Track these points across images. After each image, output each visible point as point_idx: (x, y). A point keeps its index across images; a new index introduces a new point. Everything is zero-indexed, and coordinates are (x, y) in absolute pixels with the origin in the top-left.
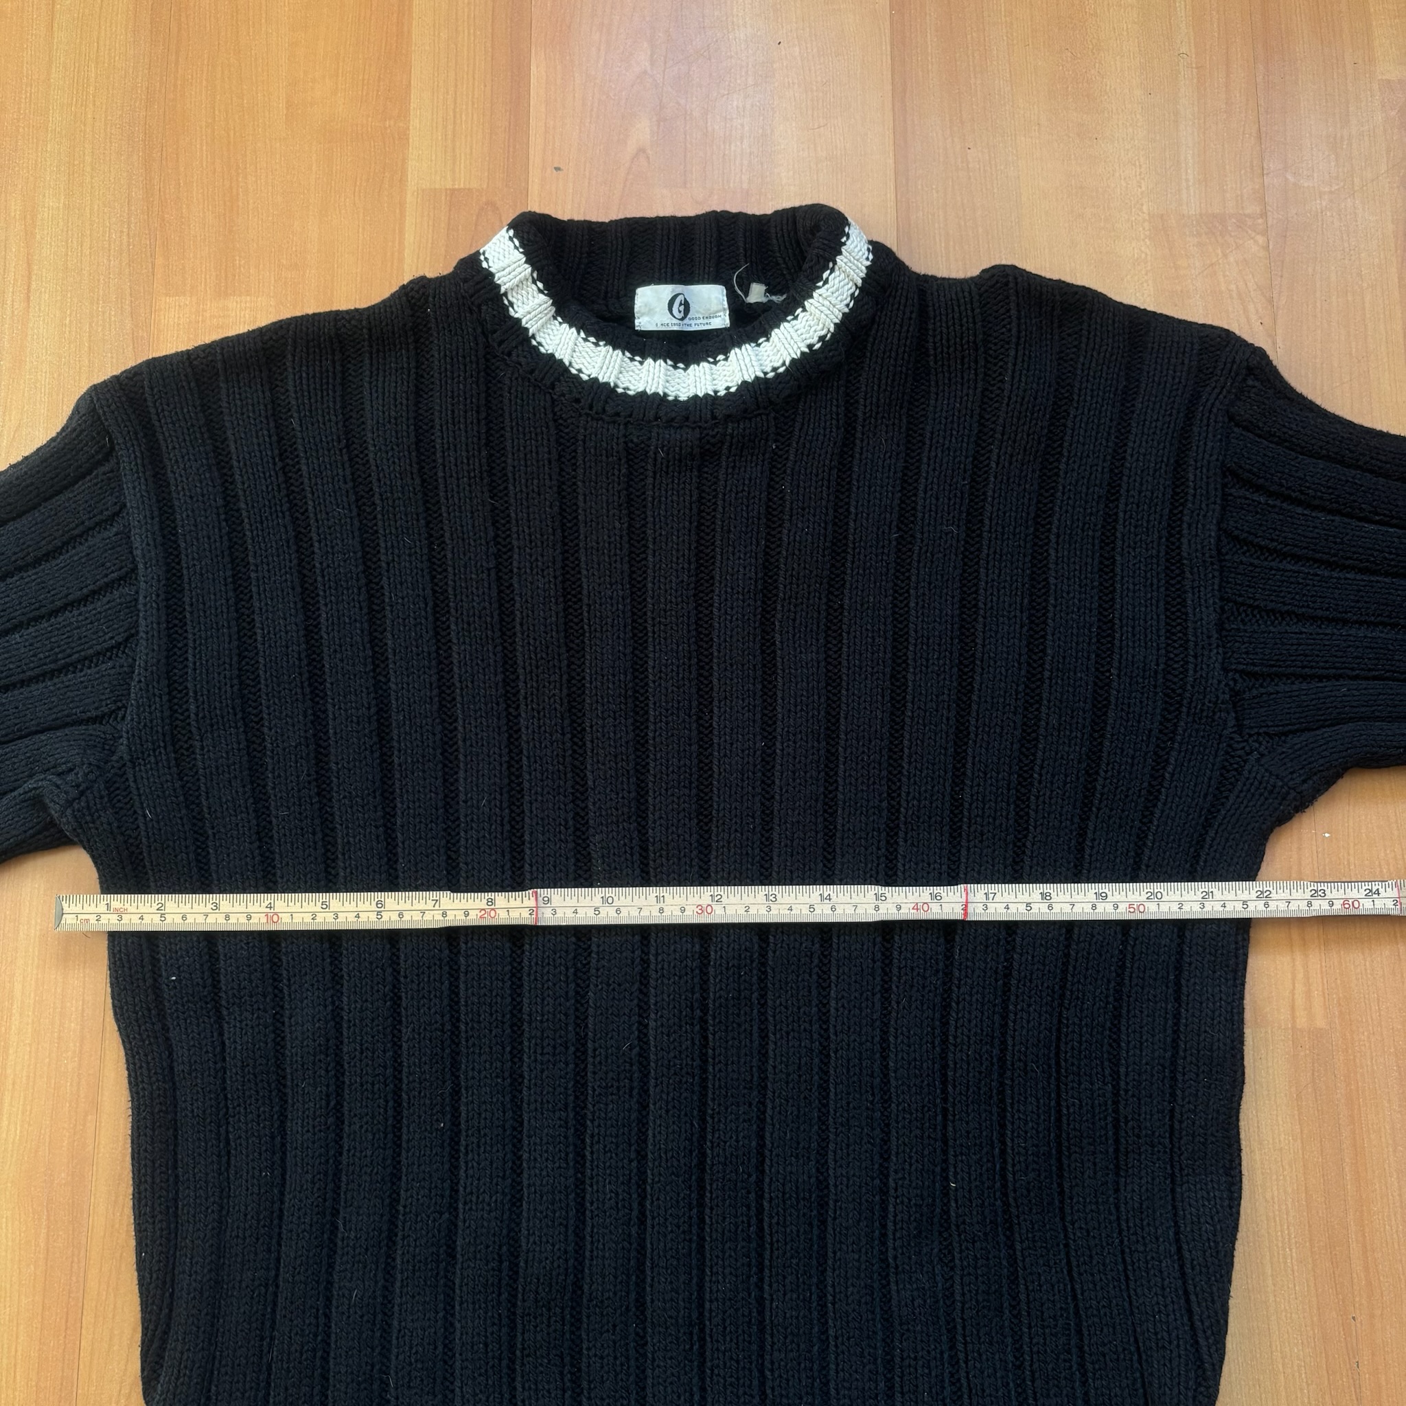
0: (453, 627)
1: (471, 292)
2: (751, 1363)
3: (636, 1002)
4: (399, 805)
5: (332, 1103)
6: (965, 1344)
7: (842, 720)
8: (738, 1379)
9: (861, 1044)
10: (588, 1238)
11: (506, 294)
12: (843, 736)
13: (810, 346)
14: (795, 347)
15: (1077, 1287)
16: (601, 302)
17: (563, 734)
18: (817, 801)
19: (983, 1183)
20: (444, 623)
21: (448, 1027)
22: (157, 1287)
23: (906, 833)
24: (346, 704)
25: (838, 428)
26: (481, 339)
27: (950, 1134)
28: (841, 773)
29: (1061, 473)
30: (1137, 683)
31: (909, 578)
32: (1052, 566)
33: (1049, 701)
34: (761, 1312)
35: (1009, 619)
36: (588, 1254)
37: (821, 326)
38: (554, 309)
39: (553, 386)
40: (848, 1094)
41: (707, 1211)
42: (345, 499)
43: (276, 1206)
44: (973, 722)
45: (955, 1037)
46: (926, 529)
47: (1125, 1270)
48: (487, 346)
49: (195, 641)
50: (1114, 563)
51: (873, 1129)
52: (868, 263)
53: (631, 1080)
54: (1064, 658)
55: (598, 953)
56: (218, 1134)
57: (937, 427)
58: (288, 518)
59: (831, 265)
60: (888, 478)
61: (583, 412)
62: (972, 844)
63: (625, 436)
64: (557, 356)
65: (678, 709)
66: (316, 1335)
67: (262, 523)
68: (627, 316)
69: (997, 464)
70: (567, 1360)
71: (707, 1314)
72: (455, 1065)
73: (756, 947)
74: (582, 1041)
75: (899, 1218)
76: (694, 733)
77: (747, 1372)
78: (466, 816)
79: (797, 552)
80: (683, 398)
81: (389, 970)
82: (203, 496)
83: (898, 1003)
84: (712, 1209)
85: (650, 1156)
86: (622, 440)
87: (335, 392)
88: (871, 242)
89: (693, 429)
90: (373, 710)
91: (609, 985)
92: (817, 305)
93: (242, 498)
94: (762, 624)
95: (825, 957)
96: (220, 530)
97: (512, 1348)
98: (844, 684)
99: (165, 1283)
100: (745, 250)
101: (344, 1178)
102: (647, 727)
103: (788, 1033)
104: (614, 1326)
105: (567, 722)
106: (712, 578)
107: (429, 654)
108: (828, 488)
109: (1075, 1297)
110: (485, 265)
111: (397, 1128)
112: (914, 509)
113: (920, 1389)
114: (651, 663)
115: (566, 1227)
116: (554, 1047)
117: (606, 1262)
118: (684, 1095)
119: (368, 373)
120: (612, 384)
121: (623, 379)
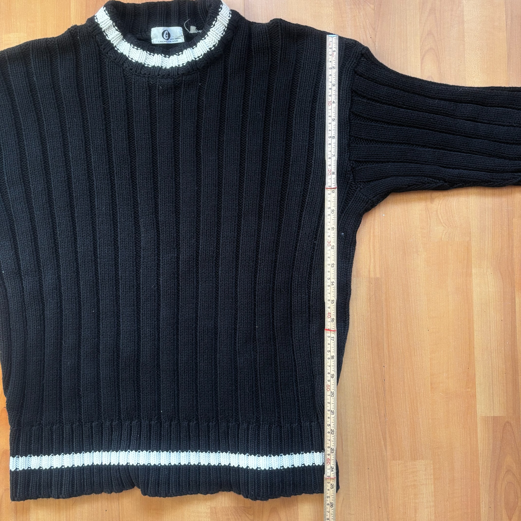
0: (92, 150)
1: (92, 30)
2: (193, 382)
3: (156, 272)
4: (76, 210)
5: (59, 305)
6: (260, 375)
7: (223, 180)
8: (189, 387)
9: (228, 284)
10: (142, 345)
11: (104, 31)
12: (223, 185)
13: (210, 49)
14: (205, 49)
15: (296, 357)
16: (139, 33)
17: (129, 185)
18: (215, 207)
19: (266, 326)
20: (89, 148)
21: (95, 281)
22: (6, 361)
23: (244, 217)
24: (57, 176)
25: (222, 78)
26: (97, 48)
27: (256, 311)
28: (223, 198)
29: (297, 93)
30: (320, 165)
31: (246, 130)
32: (294, 126)
33: (291, 172)
34: (196, 367)
35: (279, 144)
36: (141, 350)
37: (213, 41)
38: (122, 36)
39: (123, 64)
40: (224, 299)
41: (179, 336)
42: (53, 106)
43: (42, 337)
44: (266, 180)
45: (258, 281)
46: (252, 113)
47: (311, 352)
48: (99, 50)
50: (314, 124)
51: (232, 310)
52: (229, 18)
53: (155, 297)
54: (297, 157)
55: (143, 257)
56: (23, 315)
57: (255, 77)
58: (34, 112)
59: (215, 19)
60: (239, 95)
61: (134, 73)
62: (265, 220)
63: (148, 81)
64: (124, 54)
65: (168, 176)
66: (57, 376)
67: (26, 115)
68: (148, 39)
69: (276, 90)
70: (136, 382)
71: (179, 368)
72: (97, 293)
73: (195, 254)
74: (138, 285)
75: (240, 337)
76: (174, 185)
77: (191, 385)
78: (98, 213)
79: (208, 122)
80: (168, 68)
81: (75, 263)
82: (4, 105)
83: (241, 271)
84: (181, 335)
85: (161, 319)
86: (147, 83)
87: (48, 68)
88: (231, 10)
89: (171, 78)
90: (66, 178)
91: (147, 267)
92: (212, 34)
93: (18, 106)
94: (196, 147)
95: (218, 257)
96: (11, 117)
97: (118, 378)
98: (224, 167)
99: (8, 360)
100: (189, 14)
101: (64, 328)
102: (158, 183)
103: (205, 282)
104: (150, 372)
105: (130, 181)
106: (179, 131)
107: (84, 159)
108: (218, 99)
109: (295, 361)
110: (96, 21)
111: (80, 312)
112: (248, 106)
113: (246, 388)
114: (159, 161)
115: (134, 342)
116: (129, 287)
117: (147, 352)
118: (172, 301)
119: (59, 61)
120: (143, 63)
121: (147, 61)
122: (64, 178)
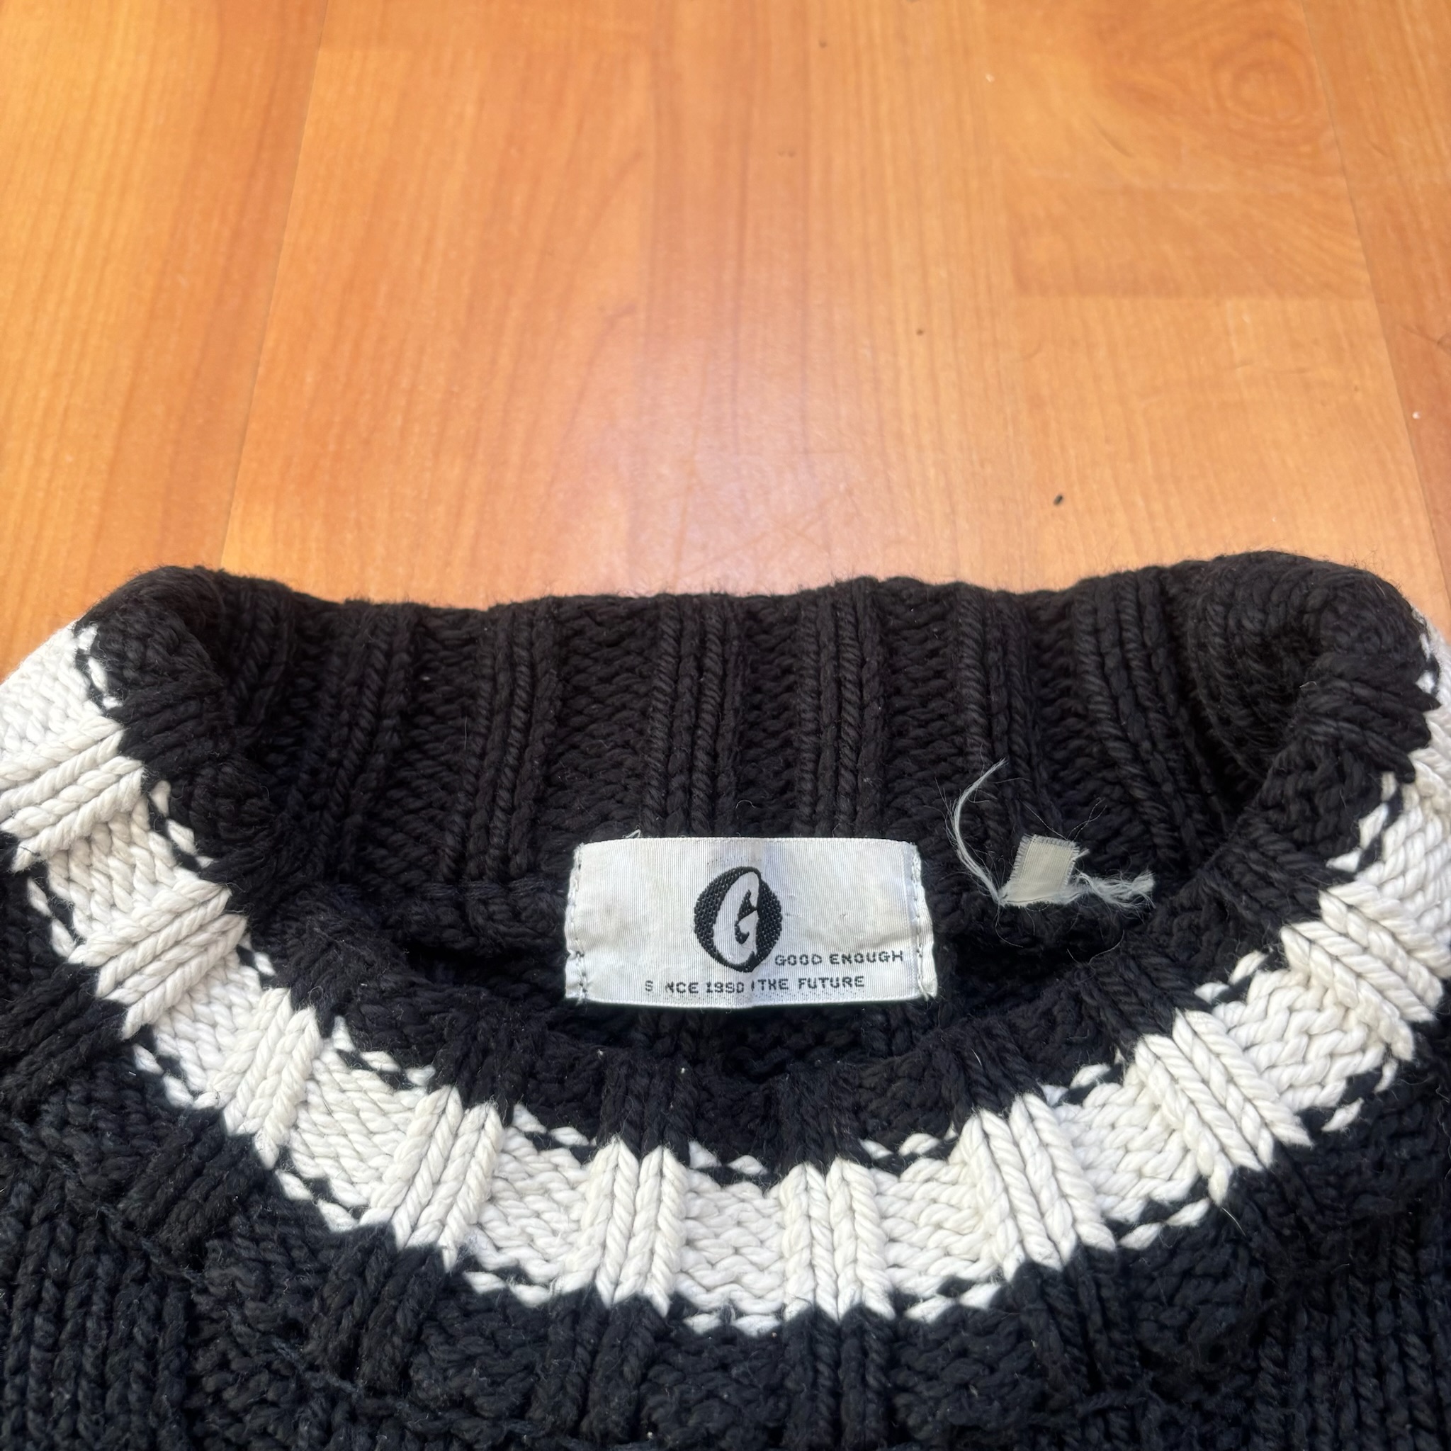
11: (38, 871)
13: (1312, 1118)
14: (1249, 1123)
16: (437, 890)
38: (238, 925)
39: (196, 1257)
59: (1389, 784)
61: (315, 1381)
64: (233, 1121)
80: (756, 1323)
92: (1338, 946)
100: (986, 710)
120: (450, 1256)
121: (499, 1230)
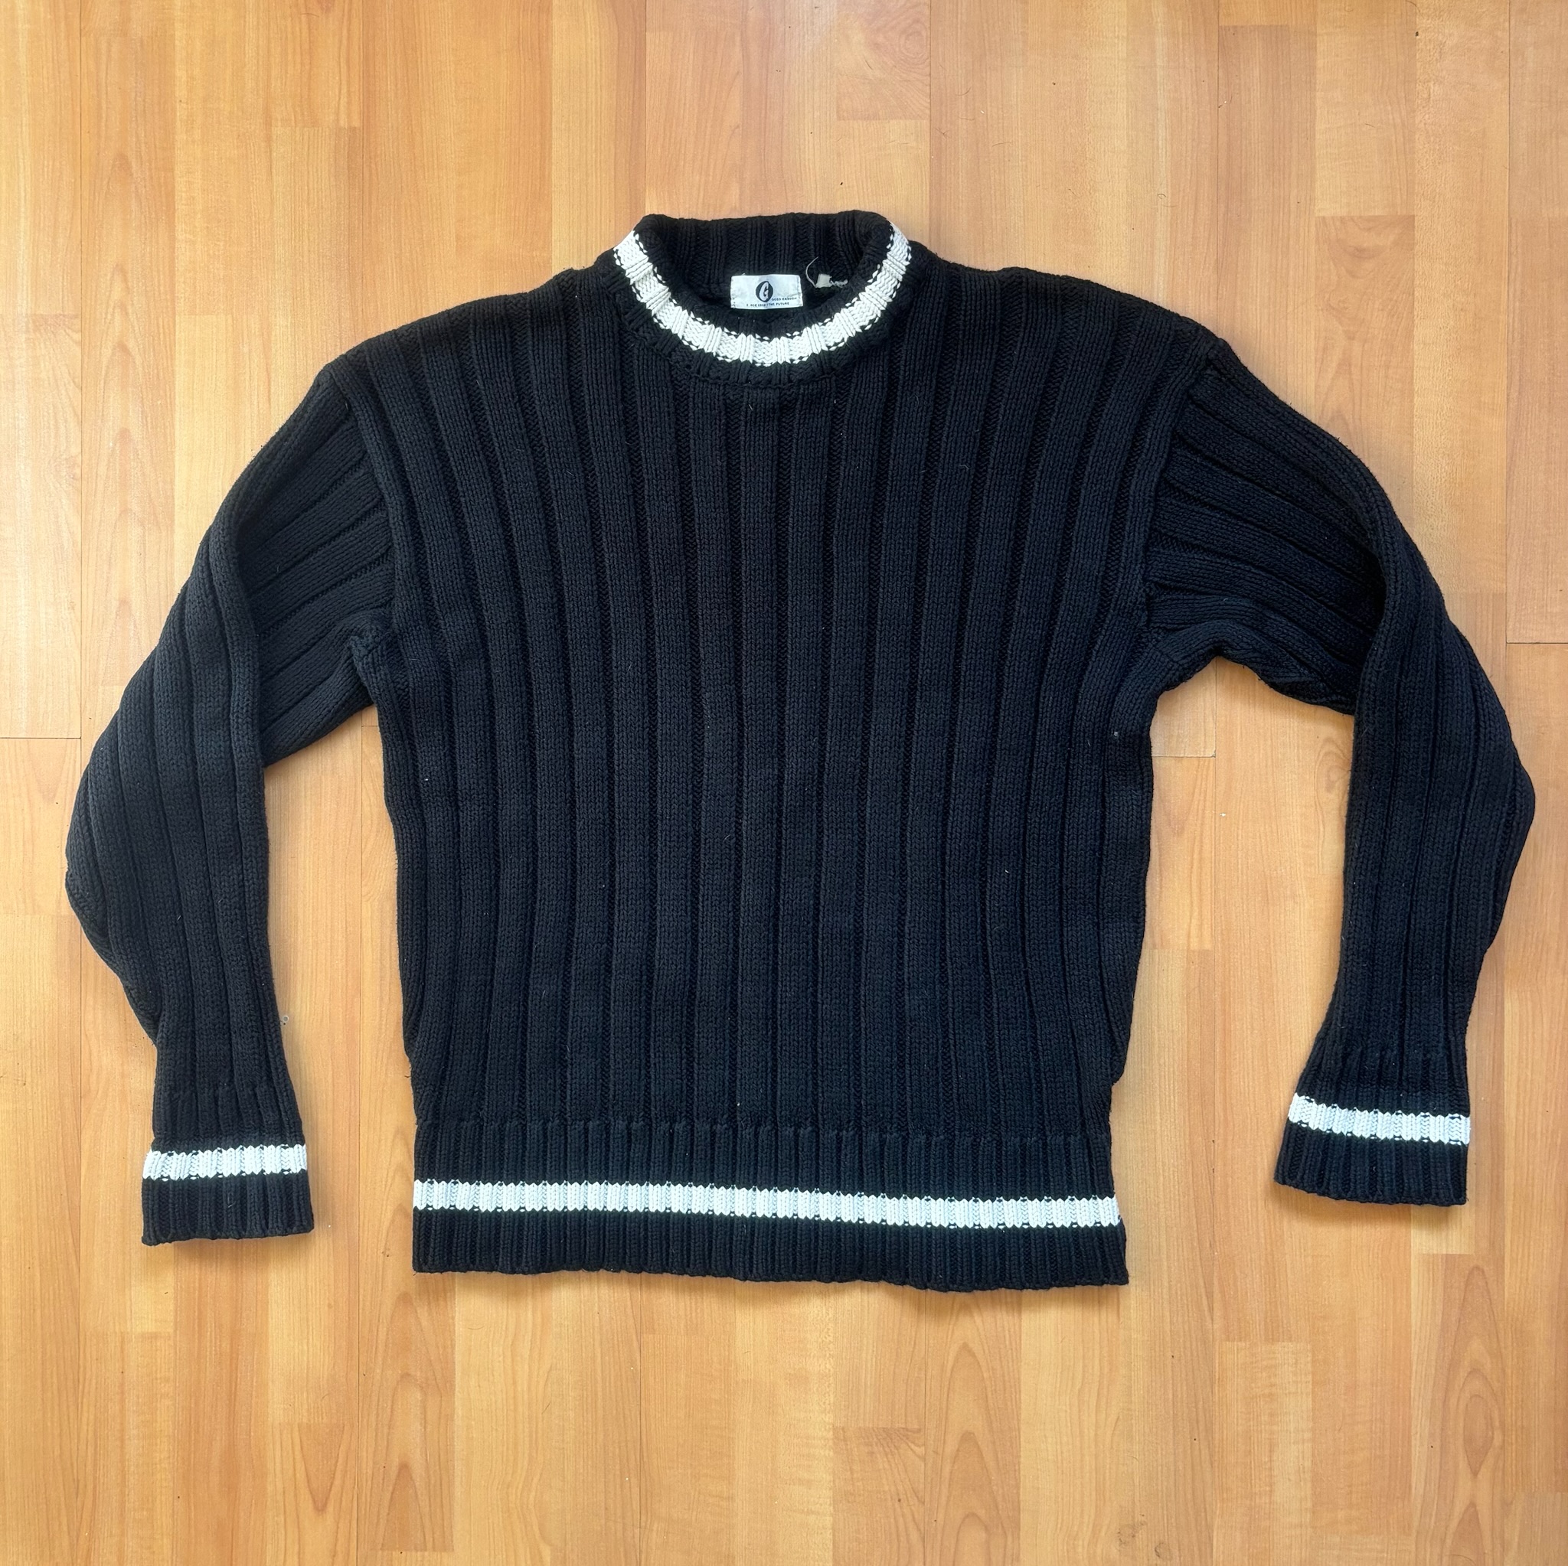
0: (605, 540)
1: (608, 284)
2: (807, 1043)
3: (734, 808)
4: (572, 669)
5: (530, 870)
6: (954, 1034)
7: (879, 611)
8: (798, 1053)
9: (887, 838)
10: (700, 962)
11: (634, 285)
12: (879, 623)
13: (863, 327)
14: (851, 328)
15: (1033, 998)
16: (704, 286)
17: (683, 620)
18: (860, 670)
19: (968, 930)
20: (598, 535)
21: (607, 822)
23: (921, 693)
24: (535, 594)
25: (883, 388)
26: (616, 319)
27: (947, 898)
28: (877, 650)
29: (1051, 424)
31: (932, 503)
32: (1035, 495)
34: (815, 1012)
35: (1001, 535)
36: (699, 972)
37: (871, 312)
38: (670, 294)
39: (670, 355)
40: (878, 870)
41: (780, 945)
42: (521, 441)
43: (492, 935)
45: (951, 834)
46: (946, 466)
47: (1066, 987)
48: (620, 324)
49: (430, 549)
50: (1079, 495)
51: (894, 894)
52: (908, 263)
53: (730, 860)
55: (708, 774)
56: (455, 886)
57: (960, 387)
58: (482, 456)
60: (920, 426)
61: (693, 375)
62: (967, 700)
63: (724, 394)
64: (673, 331)
65: (763, 602)
66: (518, 1018)
67: (463, 460)
68: (726, 298)
69: (1004, 416)
70: (684, 1039)
71: (779, 1012)
72: (612, 847)
73: (816, 771)
74: (697, 833)
75: (911, 953)
76: (775, 621)
77: (804, 1049)
78: (617, 677)
79: (850, 484)
80: (767, 365)
81: (569, 783)
82: (419, 441)
83: (913, 810)
84: (783, 944)
85: (742, 909)
86: (721, 398)
87: (507, 358)
88: (911, 243)
89: (775, 389)
90: (555, 600)
91: (715, 797)
93: (446, 442)
94: (824, 538)
95: (864, 778)
96: (435, 466)
97: (648, 1032)
98: (881, 584)
99: (419, 979)
100: (815, 245)
101: (537, 918)
102: (741, 616)
103: (837, 830)
104: (716, 1018)
105: (686, 611)
106: (788, 503)
107: (590, 559)
108: (875, 434)
109: (1031, 1005)
110: (618, 262)
111: (573, 888)
112: (938, 450)
113: (922, 1062)
114: (744, 568)
115: (685, 954)
116: (678, 837)
117: (712, 978)
118: (766, 869)
119: (530, 343)
120: (714, 354)
121: (722, 350)
122: (552, 598)
